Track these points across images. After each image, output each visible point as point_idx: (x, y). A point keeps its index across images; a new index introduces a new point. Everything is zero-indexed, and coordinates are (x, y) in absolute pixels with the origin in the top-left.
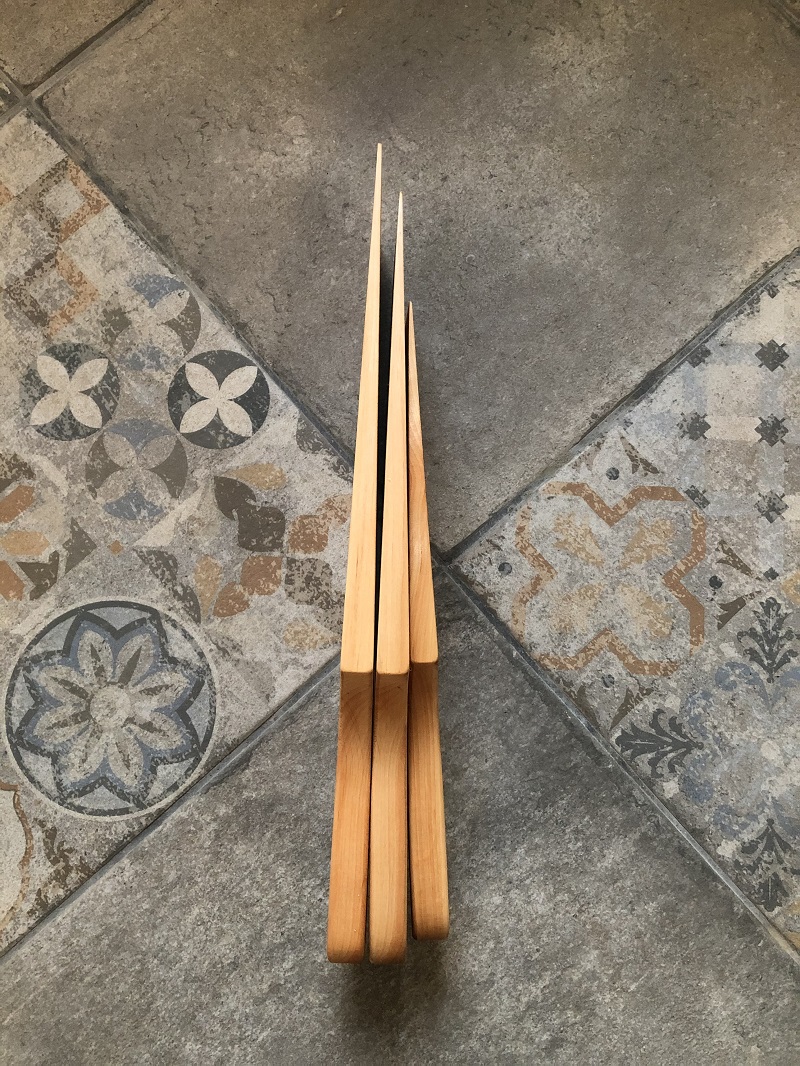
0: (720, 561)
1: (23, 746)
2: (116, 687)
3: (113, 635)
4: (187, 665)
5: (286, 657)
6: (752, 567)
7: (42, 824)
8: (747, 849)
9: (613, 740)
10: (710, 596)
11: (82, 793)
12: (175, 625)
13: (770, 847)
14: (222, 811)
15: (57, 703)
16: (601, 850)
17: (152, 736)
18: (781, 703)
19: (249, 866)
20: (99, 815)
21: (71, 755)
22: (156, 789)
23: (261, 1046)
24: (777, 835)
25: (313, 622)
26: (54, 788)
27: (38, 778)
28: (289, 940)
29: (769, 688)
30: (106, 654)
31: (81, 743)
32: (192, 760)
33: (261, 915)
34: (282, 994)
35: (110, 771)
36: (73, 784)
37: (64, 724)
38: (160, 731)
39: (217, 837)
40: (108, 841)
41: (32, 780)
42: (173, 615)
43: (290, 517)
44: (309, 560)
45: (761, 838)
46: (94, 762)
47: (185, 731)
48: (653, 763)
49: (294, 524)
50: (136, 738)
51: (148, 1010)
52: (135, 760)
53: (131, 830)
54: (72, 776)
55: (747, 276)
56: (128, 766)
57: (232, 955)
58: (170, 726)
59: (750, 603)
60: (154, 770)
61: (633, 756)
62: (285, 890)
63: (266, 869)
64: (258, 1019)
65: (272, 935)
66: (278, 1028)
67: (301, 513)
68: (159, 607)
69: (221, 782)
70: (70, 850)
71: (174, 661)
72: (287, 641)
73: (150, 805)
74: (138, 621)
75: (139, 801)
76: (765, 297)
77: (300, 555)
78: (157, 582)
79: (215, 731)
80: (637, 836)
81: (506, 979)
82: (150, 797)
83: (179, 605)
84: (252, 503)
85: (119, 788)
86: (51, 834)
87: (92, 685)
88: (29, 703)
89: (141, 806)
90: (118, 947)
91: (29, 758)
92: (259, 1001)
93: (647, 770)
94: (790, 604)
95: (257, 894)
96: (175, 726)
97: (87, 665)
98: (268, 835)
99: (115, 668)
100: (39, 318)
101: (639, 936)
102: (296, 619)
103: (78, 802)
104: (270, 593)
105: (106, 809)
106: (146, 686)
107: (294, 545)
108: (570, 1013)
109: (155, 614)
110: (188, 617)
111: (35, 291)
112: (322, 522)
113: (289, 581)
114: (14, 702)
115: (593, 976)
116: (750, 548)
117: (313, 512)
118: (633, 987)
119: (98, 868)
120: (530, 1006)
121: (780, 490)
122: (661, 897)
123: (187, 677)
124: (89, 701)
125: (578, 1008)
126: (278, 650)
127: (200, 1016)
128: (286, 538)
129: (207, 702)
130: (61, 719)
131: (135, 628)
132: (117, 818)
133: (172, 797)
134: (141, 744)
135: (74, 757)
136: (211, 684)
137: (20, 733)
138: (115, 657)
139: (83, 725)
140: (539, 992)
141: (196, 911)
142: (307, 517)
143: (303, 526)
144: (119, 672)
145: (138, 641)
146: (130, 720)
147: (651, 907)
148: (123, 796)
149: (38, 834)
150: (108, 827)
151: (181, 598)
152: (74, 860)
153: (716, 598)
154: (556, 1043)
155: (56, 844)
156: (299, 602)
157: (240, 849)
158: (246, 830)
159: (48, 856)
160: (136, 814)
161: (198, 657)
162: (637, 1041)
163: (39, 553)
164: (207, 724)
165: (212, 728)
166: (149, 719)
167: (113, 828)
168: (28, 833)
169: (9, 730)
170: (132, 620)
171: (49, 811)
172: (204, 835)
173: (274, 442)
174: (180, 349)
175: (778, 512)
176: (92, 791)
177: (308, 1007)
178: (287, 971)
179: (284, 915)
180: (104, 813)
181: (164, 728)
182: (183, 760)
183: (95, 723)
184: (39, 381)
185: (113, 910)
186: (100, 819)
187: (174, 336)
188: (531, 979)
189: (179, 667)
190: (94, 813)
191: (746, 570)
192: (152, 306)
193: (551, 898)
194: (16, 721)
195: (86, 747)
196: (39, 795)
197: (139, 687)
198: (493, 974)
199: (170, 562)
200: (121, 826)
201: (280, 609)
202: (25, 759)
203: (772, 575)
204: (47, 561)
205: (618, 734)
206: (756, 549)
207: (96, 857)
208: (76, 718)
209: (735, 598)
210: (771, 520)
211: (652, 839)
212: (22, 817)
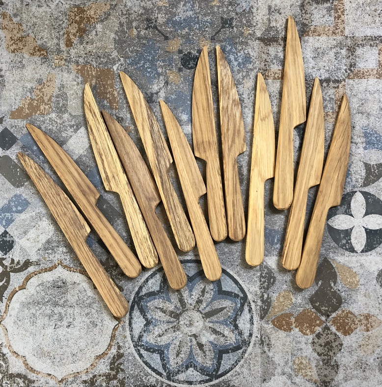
1: (138, 306)
3: (218, 291)
5: (288, 370)
7: (119, 347)
17: (199, 351)
25: (314, 364)
26: (137, 336)
27: (134, 326)
30: (208, 296)
31: (165, 326)
35: (168, 350)
37: (164, 312)
41: (130, 324)
42: (253, 305)
43: (344, 307)
44: (336, 335)
49: (343, 311)
50: (191, 346)
54: (149, 339)
56: (177, 356)
58: (210, 355)
60: (187, 368)
67: (351, 309)
68: (250, 297)
70: (122, 370)
72: (294, 363)
74: (235, 294)
77: (333, 329)
83: (259, 303)
84: (332, 285)
86: (120, 356)
88: (156, 288)
91: (136, 313)
102: (306, 357)
104: (305, 334)
105: (152, 366)
107: (335, 322)
110: (259, 312)
112: (357, 322)
113: (319, 336)
114: (150, 282)
117: (357, 313)
126: (286, 363)
128: (334, 315)
130: (165, 308)
134: (191, 351)
135: (157, 331)
136: (244, 352)
137: (141, 298)
138: (211, 302)
142: (351, 313)
143: (347, 316)
144: (208, 309)
146: (195, 336)
148: (164, 366)
149: (114, 351)
151: (263, 301)
152: (120, 376)
155: (118, 362)
156: (315, 350)
159: (111, 364)
160: (164, 380)
164: (228, 368)
165: (229, 372)
168: (110, 346)
169: (138, 293)
170: (233, 291)
171: (127, 345)
173: (366, 265)
174: (361, 182)
180: (150, 367)
186: (146, 368)
187: (363, 173)
189: (236, 332)
190: (146, 363)
192: (365, 148)
194: (144, 291)
196: (128, 333)
197: (211, 325)
201: (303, 346)
202: (135, 312)
208: (171, 313)
212: (113, 337)
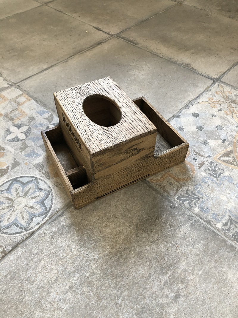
0: (195, 155)
2: (22, 197)
4: (45, 190)
6: (204, 155)
8: (225, 225)
9: (176, 198)
10: (194, 162)
11: (7, 228)
12: (42, 181)
13: (232, 223)
14: (54, 229)
15: (3, 203)
16: (179, 230)
18: (222, 185)
19: (62, 246)
20: (12, 234)
21: (5, 217)
22: (32, 225)
23: (66, 311)
24: (233, 220)
28: (76, 269)
29: (218, 182)
32: (44, 215)
33: (66, 262)
34: (74, 289)
36: (4, 226)
38: (35, 208)
39: (52, 238)
40: (14, 242)
45: (228, 221)
46: (12, 219)
47: (43, 207)
48: (189, 204)
51: (22, 301)
52: (26, 217)
53: (22, 238)
55: (185, 103)
57: (55, 277)
59: (206, 163)
61: (183, 202)
62: (75, 253)
63: (68, 246)
64: (65, 300)
65: (70, 268)
66: (72, 303)
69: (54, 221)
71: (41, 189)
73: (30, 230)
75: (26, 229)
76: (191, 106)
78: (37, 170)
79: (53, 206)
80: (190, 224)
81: (155, 275)
82: (30, 227)
85: (20, 226)
87: (15, 197)
89: (26, 230)
90: (13, 278)
92: (65, 293)
93: (188, 206)
94: (217, 162)
95: (65, 255)
96: (40, 206)
97: (14, 192)
98: (69, 235)
99: (22, 192)
100: (12, 119)
101: (198, 255)
103: (5, 231)
106: (32, 197)
108: (180, 285)
109: (36, 178)
111: (12, 115)
115: (185, 270)
116: (202, 151)
118: (200, 273)
119: (9, 252)
120: (165, 284)
121: (206, 139)
122: (202, 242)
123: (45, 193)
124: (13, 202)
125: (182, 282)
127: (42, 301)
129: (50, 199)
131: (30, 182)
132: (18, 235)
133: (37, 227)
139: (10, 209)
140: (167, 278)
141: (43, 262)
145: (30, 185)
147: (199, 246)
150: (15, 238)
153: (196, 162)
154: (177, 297)
157: (59, 241)
158: (62, 235)
161: (48, 188)
162: (206, 292)
163: (4, 167)
166: (32, 205)
167: (16, 238)
172: (47, 238)
175: (207, 143)
176: (10, 227)
177: (83, 293)
178: (76, 281)
179: (74, 261)
181: (36, 207)
182: (42, 216)
183: (14, 208)
184: (10, 131)
185: (13, 265)
188: (164, 274)
191: (202, 156)
193: (166, 246)
195: (10, 215)
198: (150, 274)
199: (42, 166)
200: (19, 237)
203: (210, 156)
204: (5, 168)
205: (177, 197)
206: (203, 151)
207: (9, 248)
209: (201, 162)
210: (206, 145)
211: (194, 225)
